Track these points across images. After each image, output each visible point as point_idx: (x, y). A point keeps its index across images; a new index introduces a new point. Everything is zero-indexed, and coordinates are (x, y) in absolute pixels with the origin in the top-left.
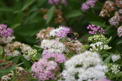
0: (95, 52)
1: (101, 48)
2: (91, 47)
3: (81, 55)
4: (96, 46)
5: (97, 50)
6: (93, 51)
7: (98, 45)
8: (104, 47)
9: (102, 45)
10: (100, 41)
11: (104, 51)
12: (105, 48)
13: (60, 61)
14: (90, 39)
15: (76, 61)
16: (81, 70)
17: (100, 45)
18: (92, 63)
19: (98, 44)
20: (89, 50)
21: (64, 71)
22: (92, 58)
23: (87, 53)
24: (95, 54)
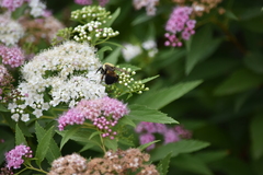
0: (85, 42)
1: (97, 35)
2: (77, 33)
3: (56, 50)
4: (87, 30)
5: (89, 38)
6: (81, 42)
7: (90, 29)
8: (102, 32)
9: (99, 27)
10: (95, 20)
11: (104, 41)
12: (105, 35)
13: (14, 63)
14: (75, 15)
15: (45, 63)
16: (55, 82)
17: (94, 29)
18: (80, 66)
19: (91, 25)
20: (72, 38)
21: (21, 85)
22: (78, 56)
23: (68, 45)
24: (85, 47)
